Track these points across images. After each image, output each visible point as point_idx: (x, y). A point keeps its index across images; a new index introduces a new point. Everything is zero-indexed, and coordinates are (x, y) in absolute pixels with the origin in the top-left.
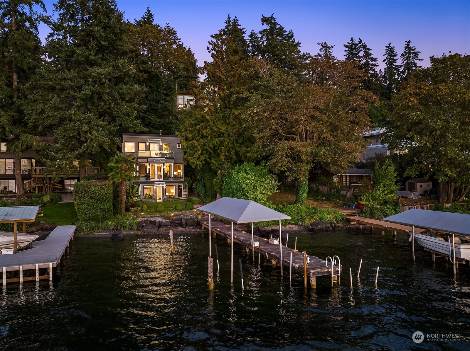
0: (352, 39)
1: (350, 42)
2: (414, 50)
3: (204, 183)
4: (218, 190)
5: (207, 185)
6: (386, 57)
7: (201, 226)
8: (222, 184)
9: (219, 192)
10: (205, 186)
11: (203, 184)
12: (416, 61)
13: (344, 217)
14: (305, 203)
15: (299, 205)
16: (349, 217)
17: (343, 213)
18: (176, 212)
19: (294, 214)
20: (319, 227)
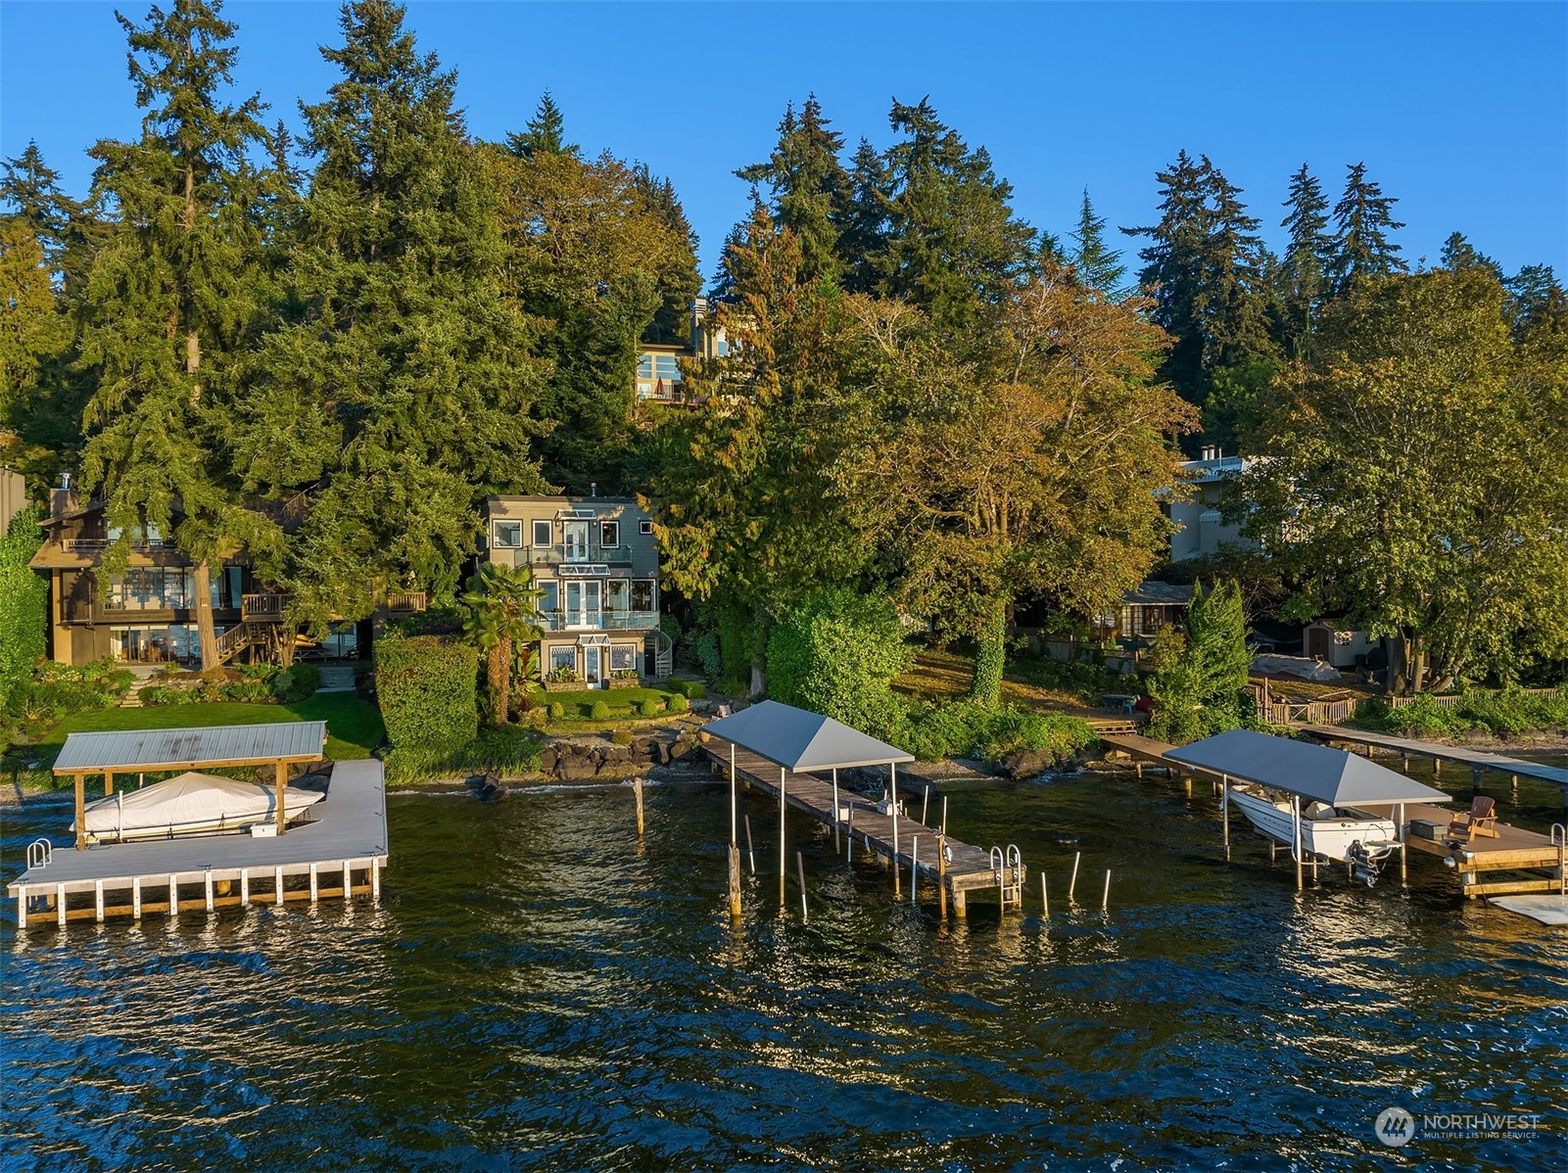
0: (1182, 154)
1: (1177, 164)
2: (1377, 192)
3: (718, 637)
4: (755, 660)
5: (724, 644)
6: (1292, 208)
7: (711, 761)
8: (766, 645)
9: (757, 665)
10: (718, 646)
11: (713, 641)
12: (1381, 229)
13: (1097, 736)
14: (995, 695)
15: (979, 701)
16: (1111, 739)
17: (1097, 726)
18: (641, 723)
19: (961, 731)
20: (1024, 766)
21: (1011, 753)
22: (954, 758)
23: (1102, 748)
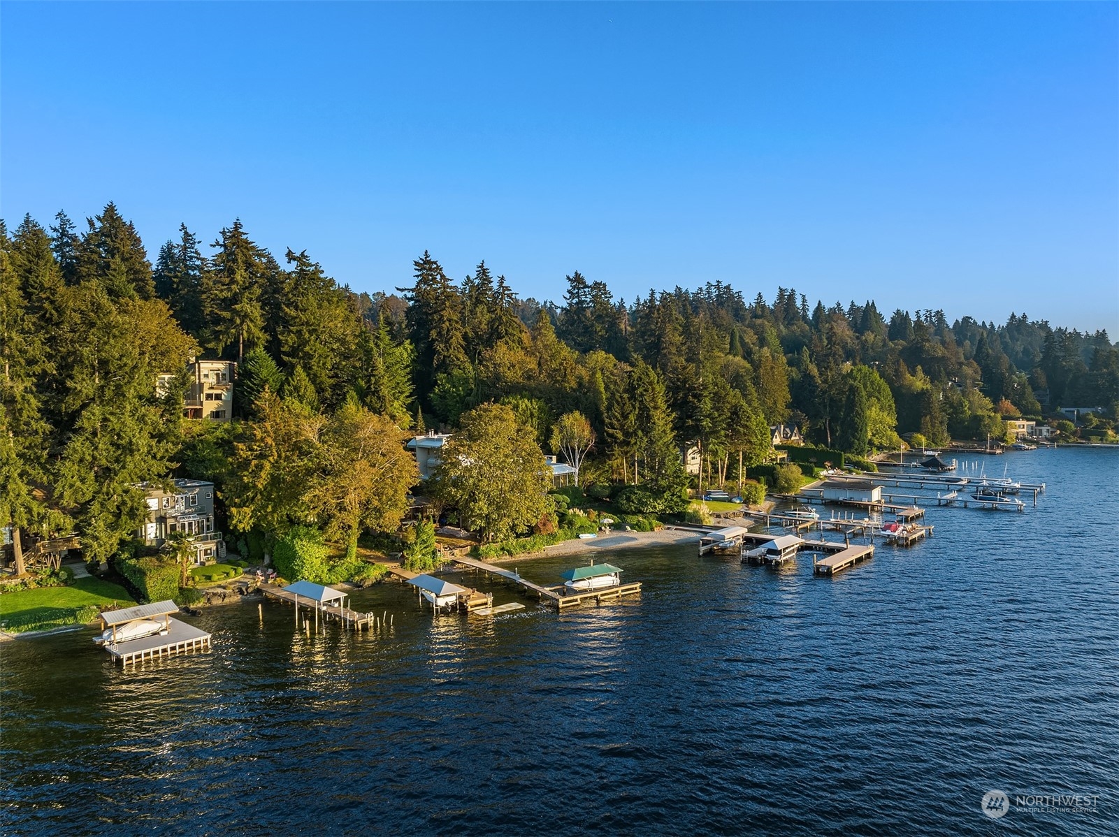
3: (246, 541)
4: (267, 552)
5: (250, 544)
8: (272, 548)
10: (246, 544)
11: (244, 542)
13: (388, 570)
14: (354, 557)
15: (348, 559)
16: (392, 571)
17: (388, 566)
18: (230, 580)
19: (345, 573)
20: (366, 583)
21: (362, 580)
22: (343, 582)
23: (389, 574)
